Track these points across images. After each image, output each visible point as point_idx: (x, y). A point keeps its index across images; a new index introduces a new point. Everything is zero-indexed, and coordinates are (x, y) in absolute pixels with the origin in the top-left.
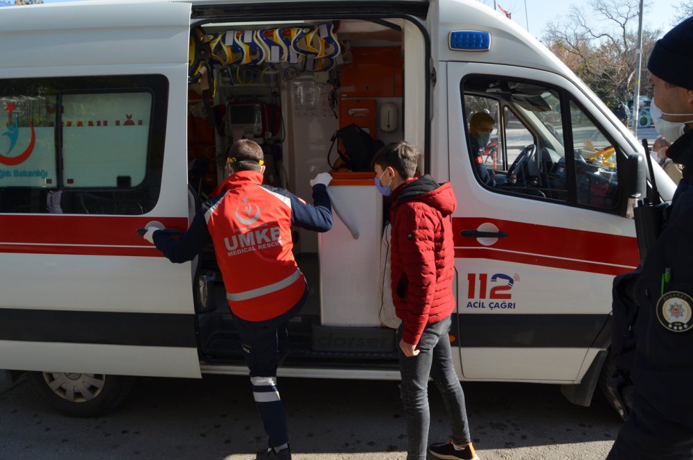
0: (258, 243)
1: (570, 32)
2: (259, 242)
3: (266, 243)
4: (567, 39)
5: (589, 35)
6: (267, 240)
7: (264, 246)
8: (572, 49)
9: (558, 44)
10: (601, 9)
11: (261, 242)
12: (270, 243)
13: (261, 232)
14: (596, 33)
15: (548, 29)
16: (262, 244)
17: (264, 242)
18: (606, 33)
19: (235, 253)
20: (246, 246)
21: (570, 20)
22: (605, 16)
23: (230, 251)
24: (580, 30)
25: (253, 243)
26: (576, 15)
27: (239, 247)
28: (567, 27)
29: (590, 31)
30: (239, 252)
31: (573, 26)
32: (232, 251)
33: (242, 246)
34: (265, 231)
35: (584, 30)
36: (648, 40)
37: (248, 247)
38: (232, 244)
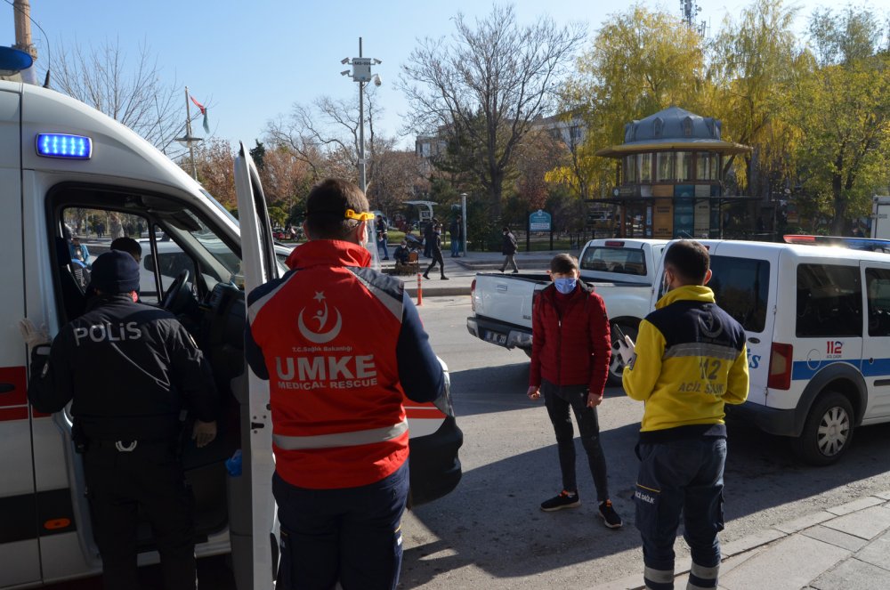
0: (332, 378)
1: (295, 134)
2: (333, 376)
3: (346, 380)
4: (292, 143)
5: (317, 140)
6: (348, 374)
7: (341, 385)
8: (299, 155)
9: (282, 149)
10: (329, 111)
11: (336, 378)
12: (353, 380)
13: (337, 361)
14: (325, 138)
15: (269, 129)
16: (337, 381)
17: (341, 377)
18: (336, 138)
19: (288, 386)
20: (308, 379)
21: (294, 120)
22: (334, 120)
23: (282, 381)
24: (307, 133)
25: (323, 377)
26: (301, 115)
27: (296, 378)
28: (292, 128)
29: (317, 135)
30: (296, 386)
31: (299, 127)
32: (285, 381)
33: (302, 377)
34: (346, 360)
35: (310, 133)
36: (383, 148)
37: (311, 382)
38: (285, 371)
